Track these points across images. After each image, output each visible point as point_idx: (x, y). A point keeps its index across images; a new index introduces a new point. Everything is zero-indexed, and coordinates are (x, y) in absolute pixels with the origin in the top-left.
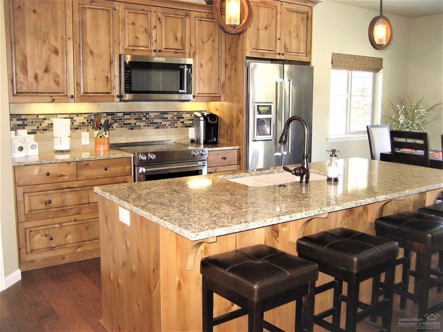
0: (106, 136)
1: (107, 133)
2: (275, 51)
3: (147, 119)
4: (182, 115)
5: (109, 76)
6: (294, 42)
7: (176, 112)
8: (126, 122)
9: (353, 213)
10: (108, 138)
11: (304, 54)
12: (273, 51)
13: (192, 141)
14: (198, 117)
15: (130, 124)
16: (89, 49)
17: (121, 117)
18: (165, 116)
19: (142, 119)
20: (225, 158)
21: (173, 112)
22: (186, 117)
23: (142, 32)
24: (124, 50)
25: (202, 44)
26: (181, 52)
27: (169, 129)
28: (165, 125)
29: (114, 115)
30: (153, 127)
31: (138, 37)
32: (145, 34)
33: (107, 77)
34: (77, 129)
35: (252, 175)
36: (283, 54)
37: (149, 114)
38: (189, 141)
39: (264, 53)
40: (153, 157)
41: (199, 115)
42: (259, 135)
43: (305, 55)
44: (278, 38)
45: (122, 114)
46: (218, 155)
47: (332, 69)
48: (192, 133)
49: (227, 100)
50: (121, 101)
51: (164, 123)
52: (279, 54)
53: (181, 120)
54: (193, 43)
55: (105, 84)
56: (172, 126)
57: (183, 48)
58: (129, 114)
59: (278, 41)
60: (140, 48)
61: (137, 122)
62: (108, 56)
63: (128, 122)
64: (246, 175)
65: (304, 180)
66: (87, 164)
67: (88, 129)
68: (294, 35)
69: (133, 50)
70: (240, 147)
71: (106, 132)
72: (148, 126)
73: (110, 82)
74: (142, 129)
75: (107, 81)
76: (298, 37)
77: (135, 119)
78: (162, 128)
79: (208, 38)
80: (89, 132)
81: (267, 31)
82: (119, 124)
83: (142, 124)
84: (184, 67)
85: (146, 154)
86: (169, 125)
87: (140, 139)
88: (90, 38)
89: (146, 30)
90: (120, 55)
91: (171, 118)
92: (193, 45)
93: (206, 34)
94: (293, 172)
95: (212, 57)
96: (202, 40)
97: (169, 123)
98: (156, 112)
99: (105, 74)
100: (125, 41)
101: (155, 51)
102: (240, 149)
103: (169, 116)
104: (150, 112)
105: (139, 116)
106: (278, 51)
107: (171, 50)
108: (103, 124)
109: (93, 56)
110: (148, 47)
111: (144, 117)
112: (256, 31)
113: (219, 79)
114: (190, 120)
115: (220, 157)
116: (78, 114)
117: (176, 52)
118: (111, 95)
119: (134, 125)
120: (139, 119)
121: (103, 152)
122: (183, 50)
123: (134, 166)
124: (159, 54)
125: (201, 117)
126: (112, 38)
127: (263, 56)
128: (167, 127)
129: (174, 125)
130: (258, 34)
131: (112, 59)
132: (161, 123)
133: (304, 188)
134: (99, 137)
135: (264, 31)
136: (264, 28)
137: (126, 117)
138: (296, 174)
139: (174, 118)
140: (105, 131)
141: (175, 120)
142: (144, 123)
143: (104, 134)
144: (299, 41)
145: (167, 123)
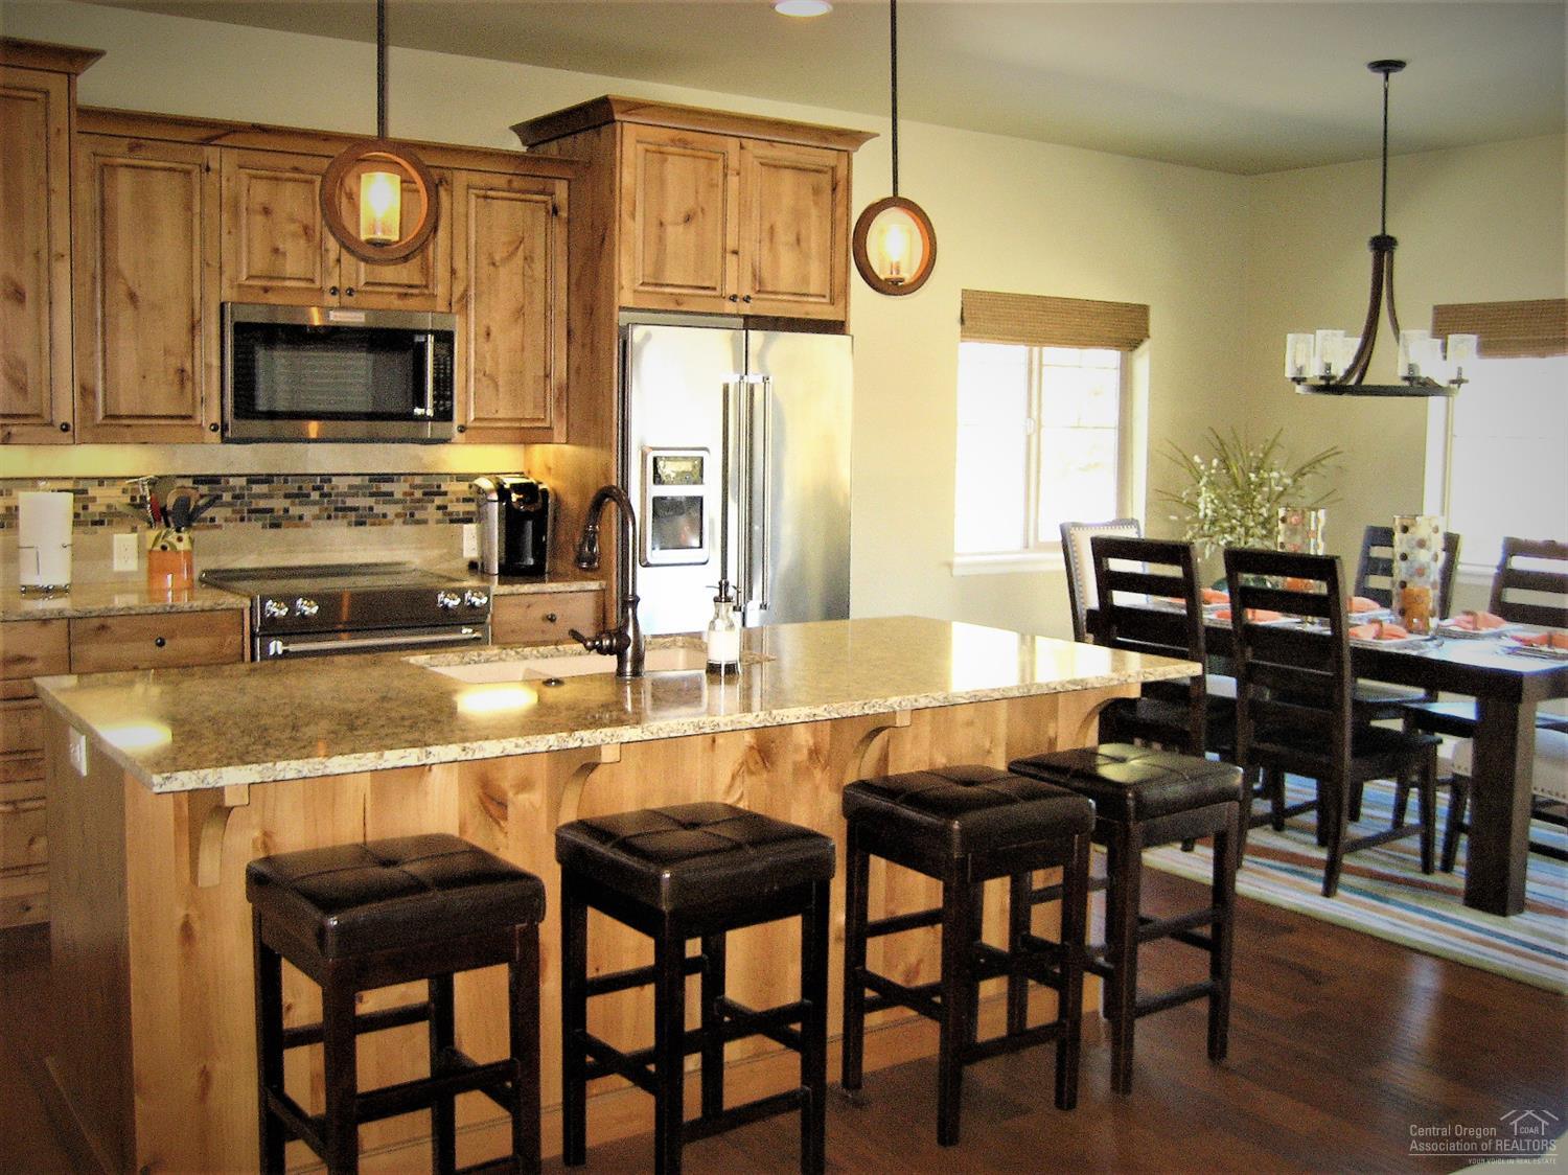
0: (181, 547)
1: (185, 536)
2: (719, 289)
3: (323, 495)
4: (439, 487)
5: (188, 367)
6: (787, 259)
7: (422, 474)
8: (257, 504)
9: (772, 764)
10: (189, 554)
11: (824, 296)
12: (714, 289)
13: (473, 566)
14: (484, 492)
15: (271, 511)
16: (123, 287)
17: (242, 488)
18: (385, 487)
19: (308, 496)
20: (552, 619)
21: (409, 474)
22: (454, 493)
23: (294, 235)
24: (235, 289)
25: (491, 267)
26: (423, 295)
27: (398, 528)
28: (385, 516)
29: (218, 482)
30: (345, 521)
31: (281, 250)
32: (302, 242)
33: (183, 371)
34: (101, 523)
35: (525, 658)
36: (747, 299)
37: (330, 481)
38: (465, 566)
39: (687, 295)
40: (310, 609)
41: (486, 484)
42: (661, 549)
43: (827, 300)
44: (732, 249)
45: (243, 481)
46: (529, 607)
47: (962, 341)
48: (469, 543)
49: (572, 440)
50: (225, 440)
51: (379, 509)
52: (733, 298)
53: (438, 501)
54: (459, 265)
55: (176, 387)
56: (410, 518)
57: (427, 281)
58: (268, 479)
59: (730, 258)
60: (288, 283)
61: (293, 504)
62: (185, 309)
63: (263, 504)
64: (504, 656)
65: (629, 668)
66: (103, 627)
67: (134, 525)
68: (784, 237)
69: (266, 290)
70: (604, 583)
71: (180, 534)
72: (329, 517)
73: (189, 385)
74: (307, 525)
75: (182, 383)
76: (803, 244)
77: (287, 496)
78: (373, 524)
79: (511, 249)
80: (136, 535)
81: (692, 228)
82: (234, 512)
83: (309, 512)
84: (427, 338)
85: (289, 600)
86: (398, 515)
87: (303, 559)
88: (126, 256)
89: (306, 229)
90: (222, 306)
91: (405, 494)
92: (461, 273)
93: (504, 239)
94: (589, 644)
95: (523, 307)
96: (491, 256)
97: (398, 508)
98: (355, 475)
99: (175, 362)
100: (238, 262)
101: (334, 291)
102: (603, 590)
103: (398, 489)
104: (334, 475)
105: (300, 488)
106: (730, 290)
107: (389, 289)
108: (170, 508)
109: (136, 308)
110: (312, 281)
111: (314, 489)
112: (654, 230)
113: (547, 376)
114: (466, 500)
115: (538, 612)
116: (101, 481)
117: (406, 294)
118: (193, 423)
119: (282, 513)
120: (300, 496)
121: (173, 591)
122: (426, 287)
123: (253, 636)
124: (347, 300)
125: (491, 491)
126: (197, 255)
127: (678, 304)
128: (391, 523)
129: (412, 515)
130: (661, 240)
131: (197, 318)
132: (371, 509)
133: (629, 689)
134: (158, 548)
135: (681, 229)
136: (680, 219)
137: (257, 489)
138: (601, 651)
139: (412, 494)
140: (178, 530)
141: (419, 501)
142: (315, 510)
143: (175, 541)
144: (805, 257)
145: (391, 510)
